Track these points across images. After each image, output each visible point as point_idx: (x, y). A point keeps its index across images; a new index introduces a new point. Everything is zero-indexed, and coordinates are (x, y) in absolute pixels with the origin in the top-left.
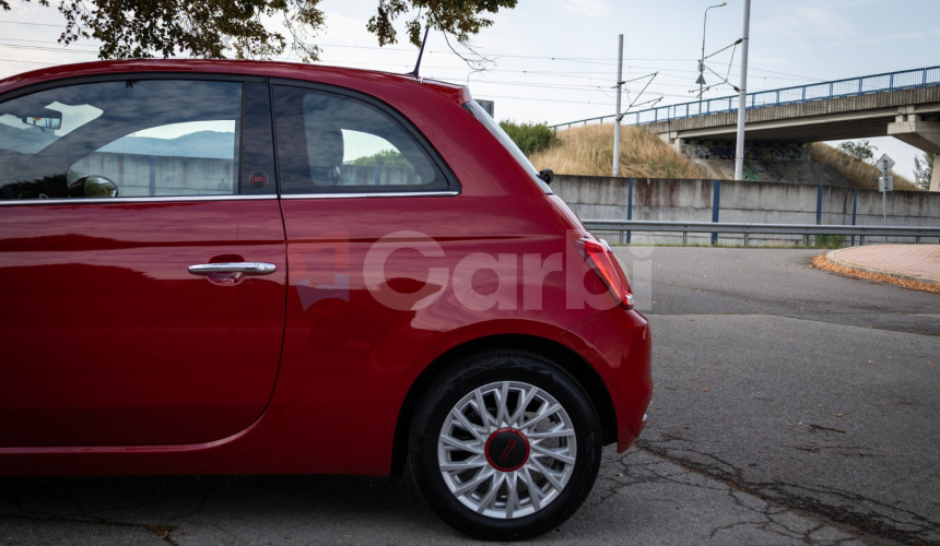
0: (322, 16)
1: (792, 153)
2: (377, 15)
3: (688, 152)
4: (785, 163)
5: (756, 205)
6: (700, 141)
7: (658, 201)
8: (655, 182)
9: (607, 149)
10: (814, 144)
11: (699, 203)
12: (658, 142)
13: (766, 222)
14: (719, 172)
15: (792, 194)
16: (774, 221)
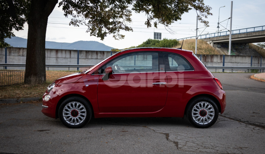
0: (131, 19)
1: (243, 46)
2: (147, 21)
3: (215, 46)
4: (241, 49)
5: (234, 62)
6: (218, 43)
7: (208, 61)
8: (207, 55)
9: (193, 46)
10: (250, 44)
11: (219, 61)
12: (206, 44)
13: (237, 66)
14: (223, 52)
15: (244, 58)
16: (239, 66)
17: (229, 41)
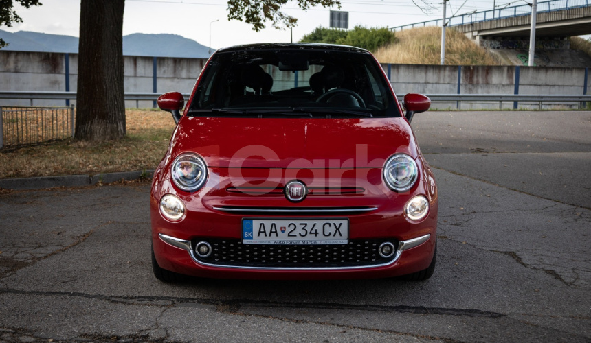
1: (556, 44)
3: (485, 45)
4: (551, 51)
5: (543, 82)
6: (493, 37)
7: (478, 81)
8: (476, 68)
9: (430, 44)
10: (572, 37)
11: (505, 81)
12: (464, 38)
13: (550, 93)
14: (506, 58)
15: (567, 74)
16: (556, 92)
17: (529, 30)
